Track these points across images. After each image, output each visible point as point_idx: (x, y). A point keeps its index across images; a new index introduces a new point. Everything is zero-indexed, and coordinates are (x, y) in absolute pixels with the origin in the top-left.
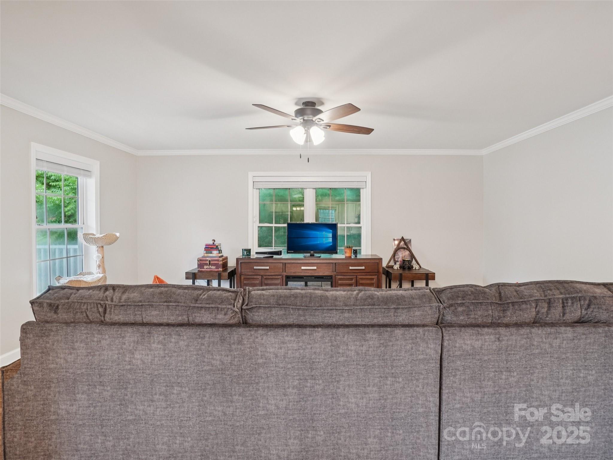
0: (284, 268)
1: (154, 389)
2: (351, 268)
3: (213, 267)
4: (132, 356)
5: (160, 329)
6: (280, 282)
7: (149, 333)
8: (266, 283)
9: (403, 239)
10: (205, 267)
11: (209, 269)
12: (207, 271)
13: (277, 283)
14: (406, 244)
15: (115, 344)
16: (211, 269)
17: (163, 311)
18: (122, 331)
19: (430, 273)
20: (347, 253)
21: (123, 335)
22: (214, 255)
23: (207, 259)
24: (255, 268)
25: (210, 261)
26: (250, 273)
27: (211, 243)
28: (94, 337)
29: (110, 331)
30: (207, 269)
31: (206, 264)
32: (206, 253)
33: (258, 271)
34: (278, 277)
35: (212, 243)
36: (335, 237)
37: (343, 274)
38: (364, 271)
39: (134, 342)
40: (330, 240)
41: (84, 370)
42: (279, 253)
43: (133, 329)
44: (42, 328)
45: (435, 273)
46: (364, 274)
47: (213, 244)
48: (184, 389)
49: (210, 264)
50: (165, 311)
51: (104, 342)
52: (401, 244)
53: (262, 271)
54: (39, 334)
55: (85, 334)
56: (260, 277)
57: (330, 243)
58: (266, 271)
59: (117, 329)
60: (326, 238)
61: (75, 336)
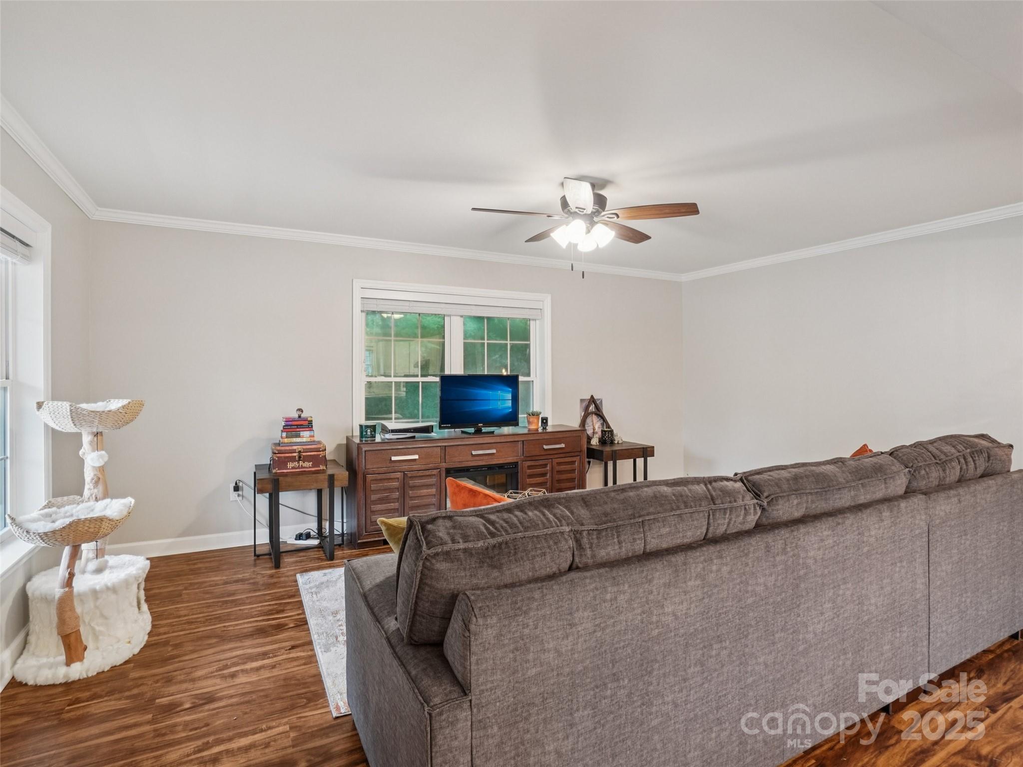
0: (443, 455)
1: (688, 658)
2: (545, 447)
3: (307, 464)
4: (661, 611)
5: (698, 554)
6: (437, 481)
7: (685, 564)
8: (411, 484)
9: (592, 400)
10: (290, 465)
11: (299, 467)
12: (293, 474)
13: (432, 483)
14: (597, 407)
15: (638, 597)
16: (302, 467)
17: (675, 525)
18: (648, 570)
19: (649, 447)
20: (533, 425)
21: (649, 577)
22: (304, 440)
23: (295, 447)
24: (394, 458)
25: (300, 452)
26: (382, 470)
27: (295, 415)
28: (606, 592)
29: (632, 575)
30: (293, 468)
31: (292, 459)
32: (287, 437)
33: (398, 464)
34: (433, 473)
35: (297, 416)
36: (515, 399)
37: (533, 458)
38: (563, 451)
39: (665, 585)
40: (509, 404)
41: (588, 662)
42: (428, 429)
43: (663, 563)
44: (514, 599)
45: (653, 447)
46: (562, 455)
47: (300, 417)
48: (724, 644)
49: (300, 457)
50: (679, 524)
51: (622, 599)
52: (591, 408)
53: (405, 463)
54: (511, 613)
55: (592, 591)
56: (399, 475)
57: (508, 408)
58: (413, 463)
59: (641, 569)
60: (501, 400)
61: (574, 600)
